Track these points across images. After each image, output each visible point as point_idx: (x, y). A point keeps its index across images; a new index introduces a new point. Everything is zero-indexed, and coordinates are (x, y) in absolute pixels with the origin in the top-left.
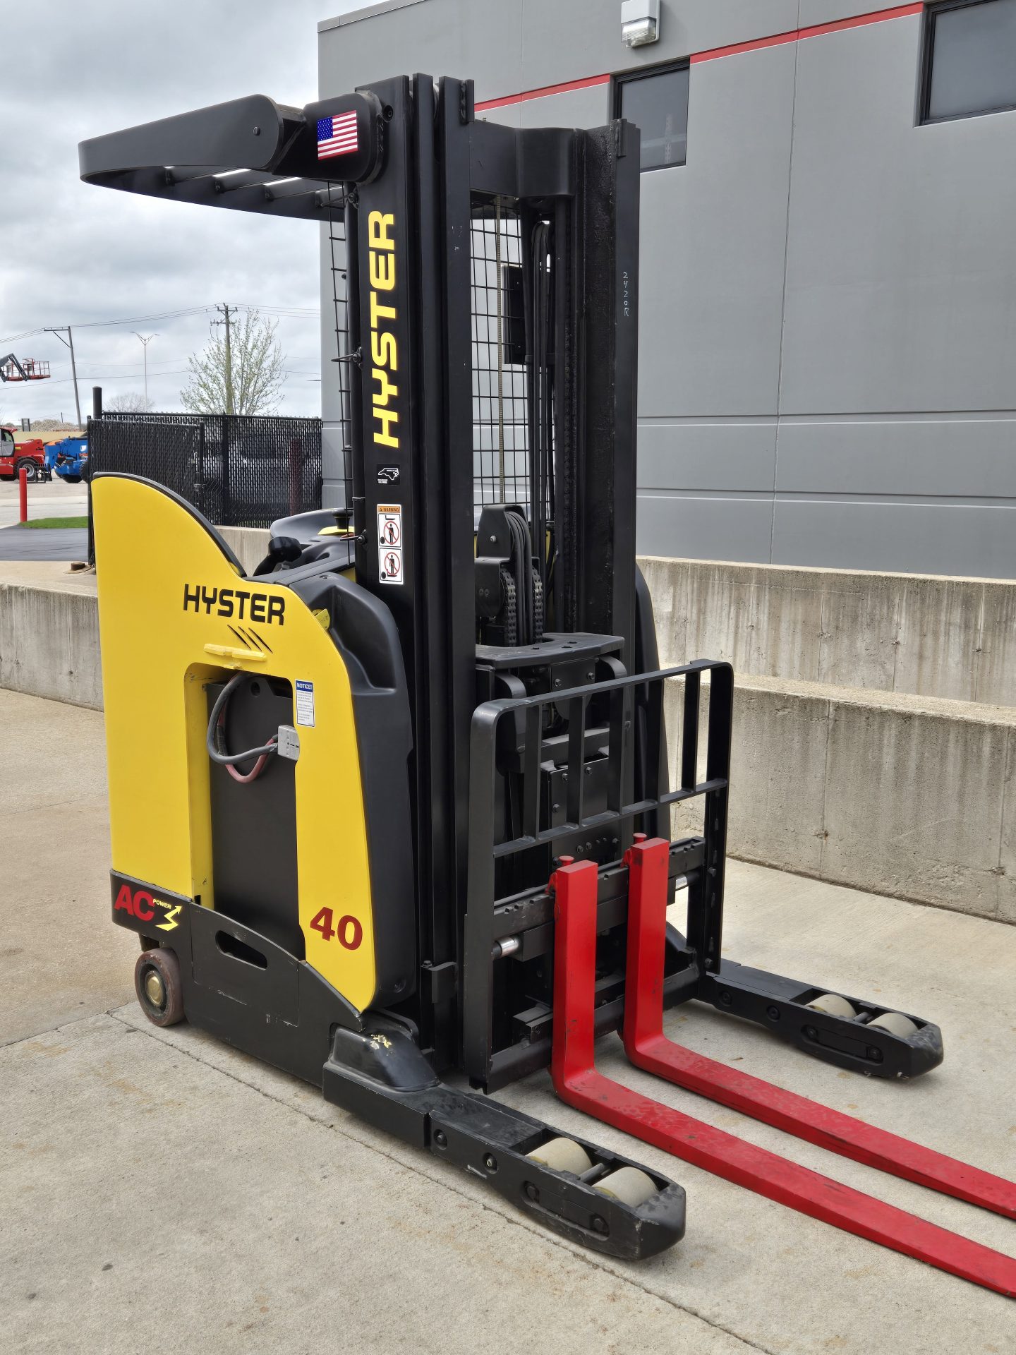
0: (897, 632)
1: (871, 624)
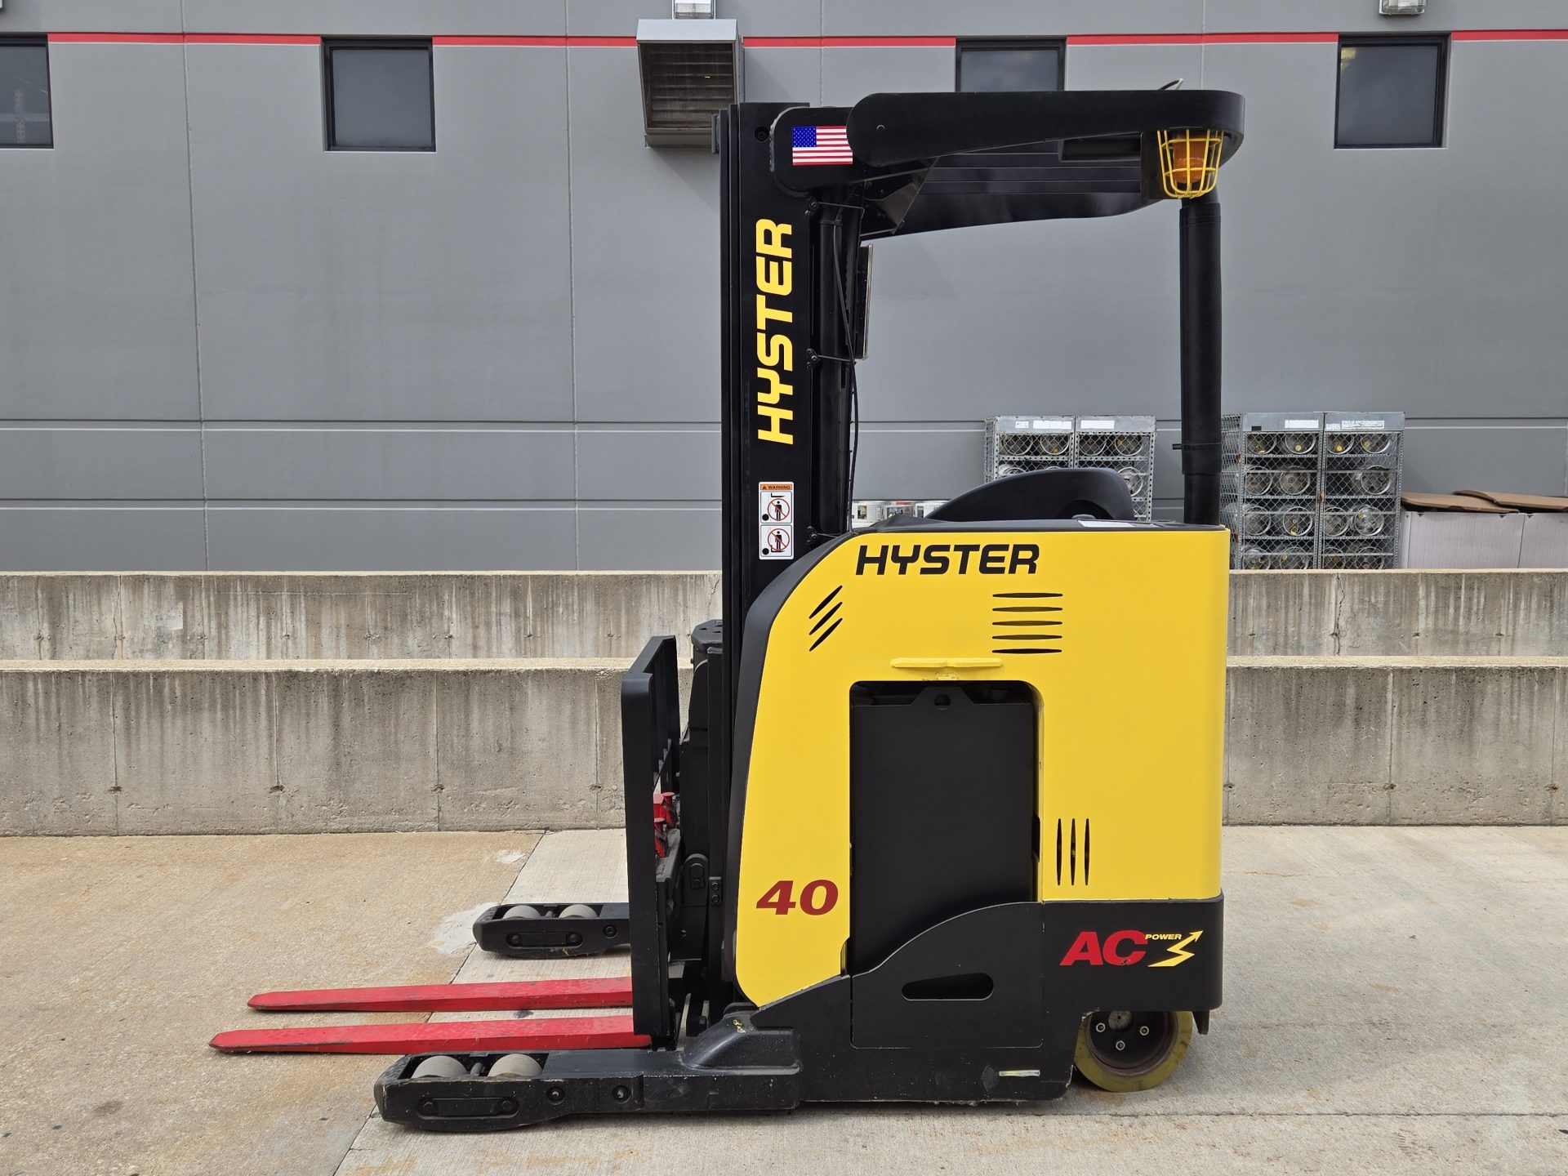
0: (449, 627)
1: (422, 621)
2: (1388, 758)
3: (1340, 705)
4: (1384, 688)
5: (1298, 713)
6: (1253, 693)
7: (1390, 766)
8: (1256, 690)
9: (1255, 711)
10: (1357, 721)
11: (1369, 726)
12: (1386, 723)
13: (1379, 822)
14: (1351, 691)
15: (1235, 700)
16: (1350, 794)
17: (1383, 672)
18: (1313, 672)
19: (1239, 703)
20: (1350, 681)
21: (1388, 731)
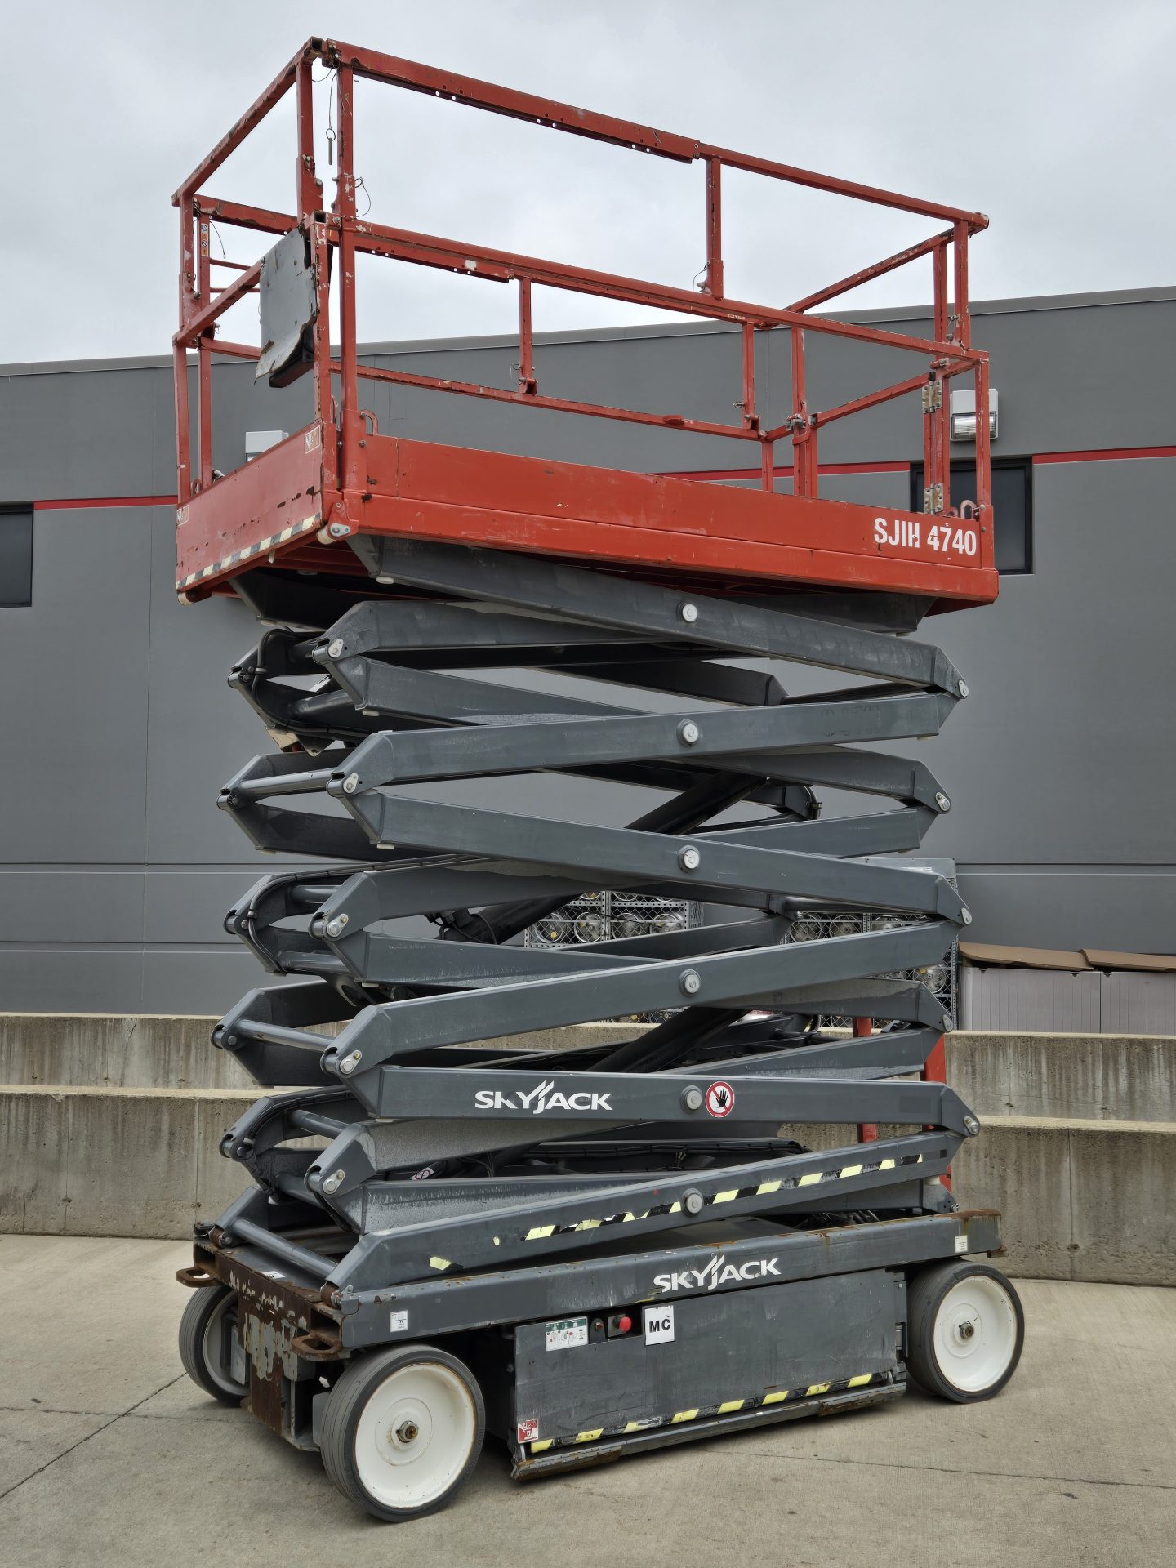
2: (195, 1179)
3: (157, 1130)
4: (192, 1116)
5: (123, 1136)
6: (87, 1117)
7: (197, 1187)
8: (90, 1115)
9: (89, 1134)
10: (170, 1145)
11: (179, 1149)
12: (193, 1148)
13: (186, 1237)
14: (166, 1118)
15: (73, 1124)
16: (164, 1211)
17: (191, 1102)
18: (136, 1101)
19: (76, 1126)
20: (165, 1110)
21: (195, 1155)
